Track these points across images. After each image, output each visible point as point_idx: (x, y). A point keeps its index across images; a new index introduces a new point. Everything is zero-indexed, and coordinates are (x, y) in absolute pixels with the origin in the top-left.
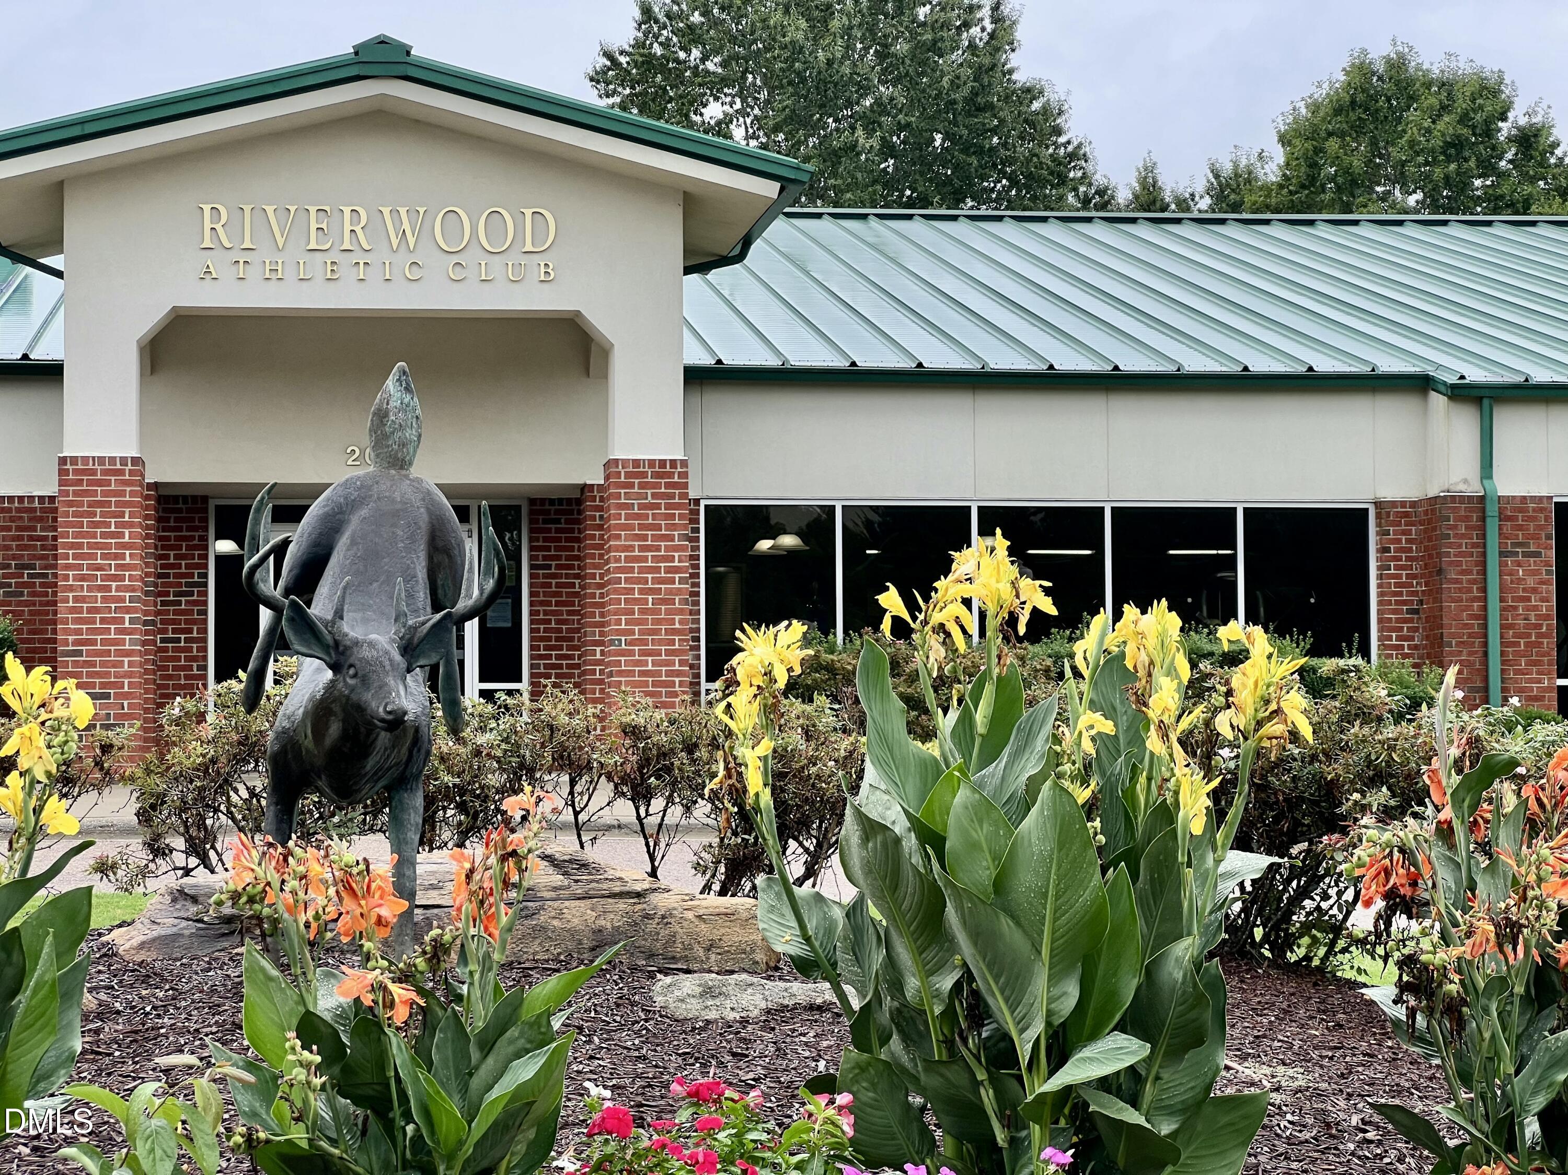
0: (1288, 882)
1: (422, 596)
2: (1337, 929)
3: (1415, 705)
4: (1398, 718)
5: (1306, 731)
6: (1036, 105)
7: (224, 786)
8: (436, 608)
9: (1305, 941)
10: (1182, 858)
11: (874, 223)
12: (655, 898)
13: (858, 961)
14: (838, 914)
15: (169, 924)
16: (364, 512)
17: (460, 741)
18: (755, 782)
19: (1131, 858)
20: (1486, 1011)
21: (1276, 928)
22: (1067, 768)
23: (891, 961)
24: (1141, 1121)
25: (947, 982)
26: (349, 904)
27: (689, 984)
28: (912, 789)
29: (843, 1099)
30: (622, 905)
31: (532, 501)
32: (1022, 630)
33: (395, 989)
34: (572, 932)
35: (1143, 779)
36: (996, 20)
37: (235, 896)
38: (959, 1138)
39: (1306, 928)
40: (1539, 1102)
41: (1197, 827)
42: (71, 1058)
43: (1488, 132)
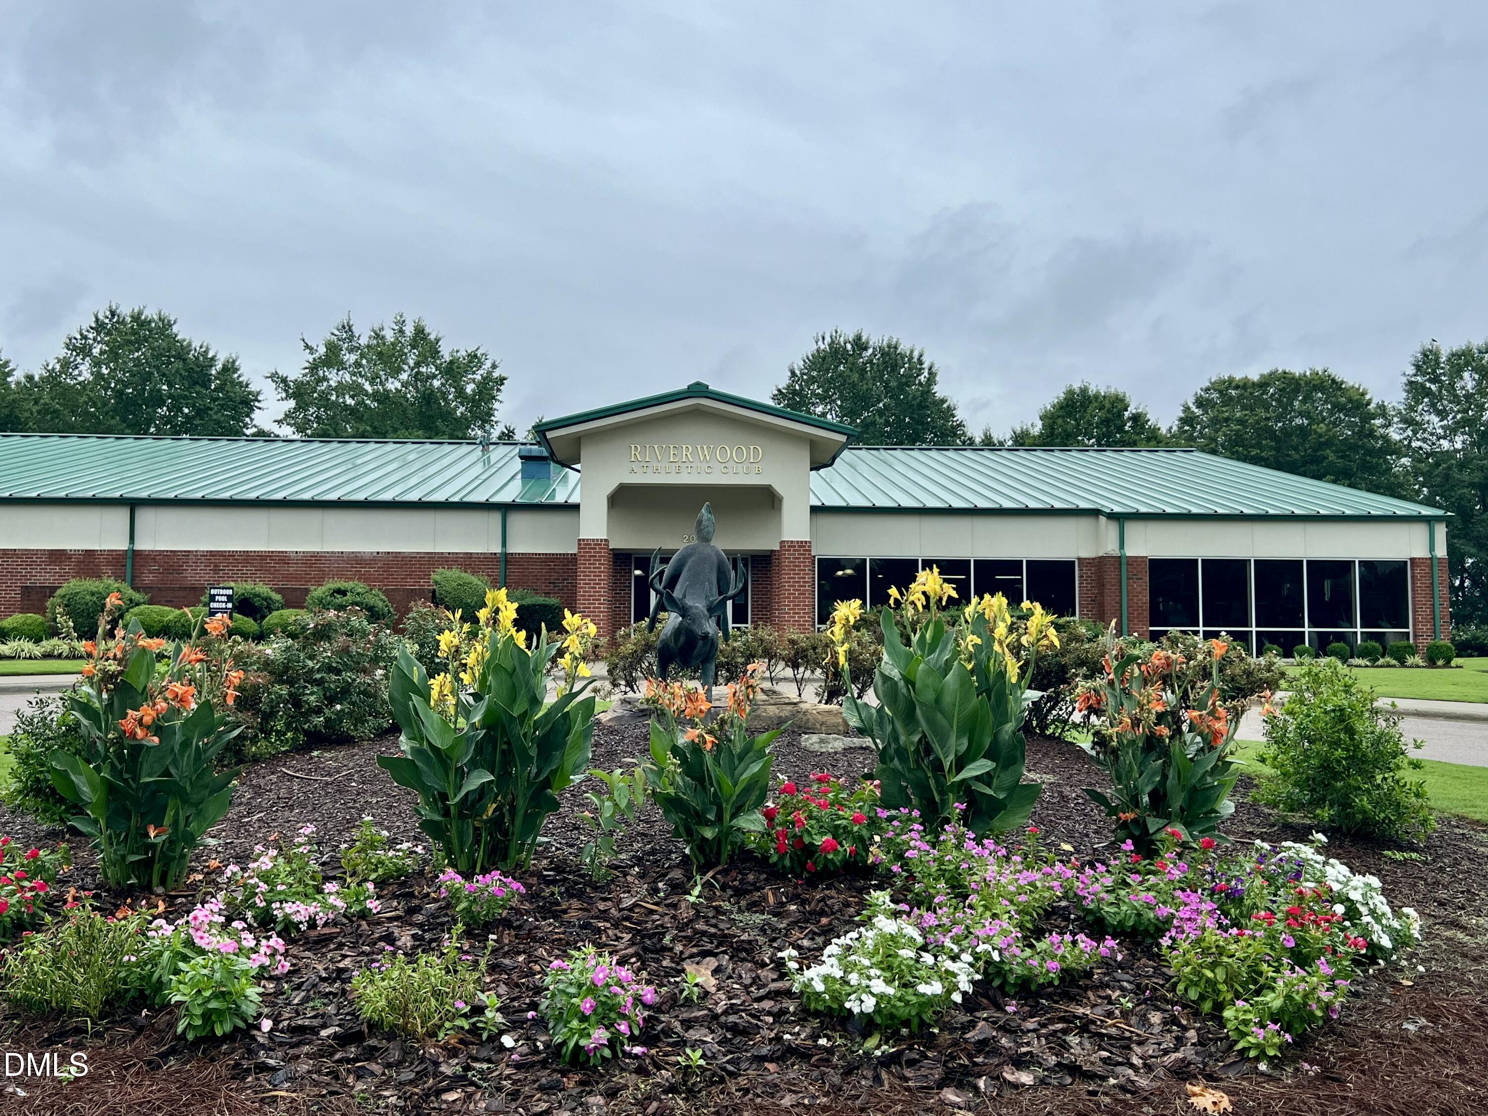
0: (1046, 704)
1: (715, 590)
2: (1065, 722)
3: (1097, 636)
4: (1090, 640)
5: (1057, 643)
6: (945, 406)
7: (640, 660)
8: (720, 594)
9: (1053, 726)
10: (1008, 692)
11: (882, 451)
12: (801, 705)
13: (882, 729)
14: (874, 711)
15: (620, 712)
16: (693, 558)
17: (727, 645)
18: (842, 660)
19: (988, 692)
20: (1127, 753)
21: (1042, 721)
22: (963, 656)
23: (894, 730)
24: (992, 793)
25: (916, 738)
26: (689, 704)
27: (815, 738)
28: (902, 664)
29: (877, 782)
30: (789, 708)
31: (752, 556)
32: (944, 603)
33: (707, 737)
34: (770, 718)
35: (992, 661)
36: (930, 374)
37: (648, 700)
38: (921, 799)
39: (1053, 721)
40: (1149, 789)
41: (1014, 680)
42: (588, 759)
43: (1120, 415)
